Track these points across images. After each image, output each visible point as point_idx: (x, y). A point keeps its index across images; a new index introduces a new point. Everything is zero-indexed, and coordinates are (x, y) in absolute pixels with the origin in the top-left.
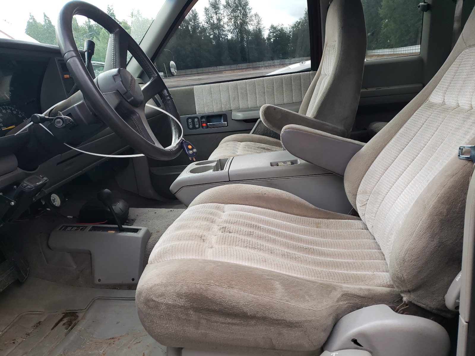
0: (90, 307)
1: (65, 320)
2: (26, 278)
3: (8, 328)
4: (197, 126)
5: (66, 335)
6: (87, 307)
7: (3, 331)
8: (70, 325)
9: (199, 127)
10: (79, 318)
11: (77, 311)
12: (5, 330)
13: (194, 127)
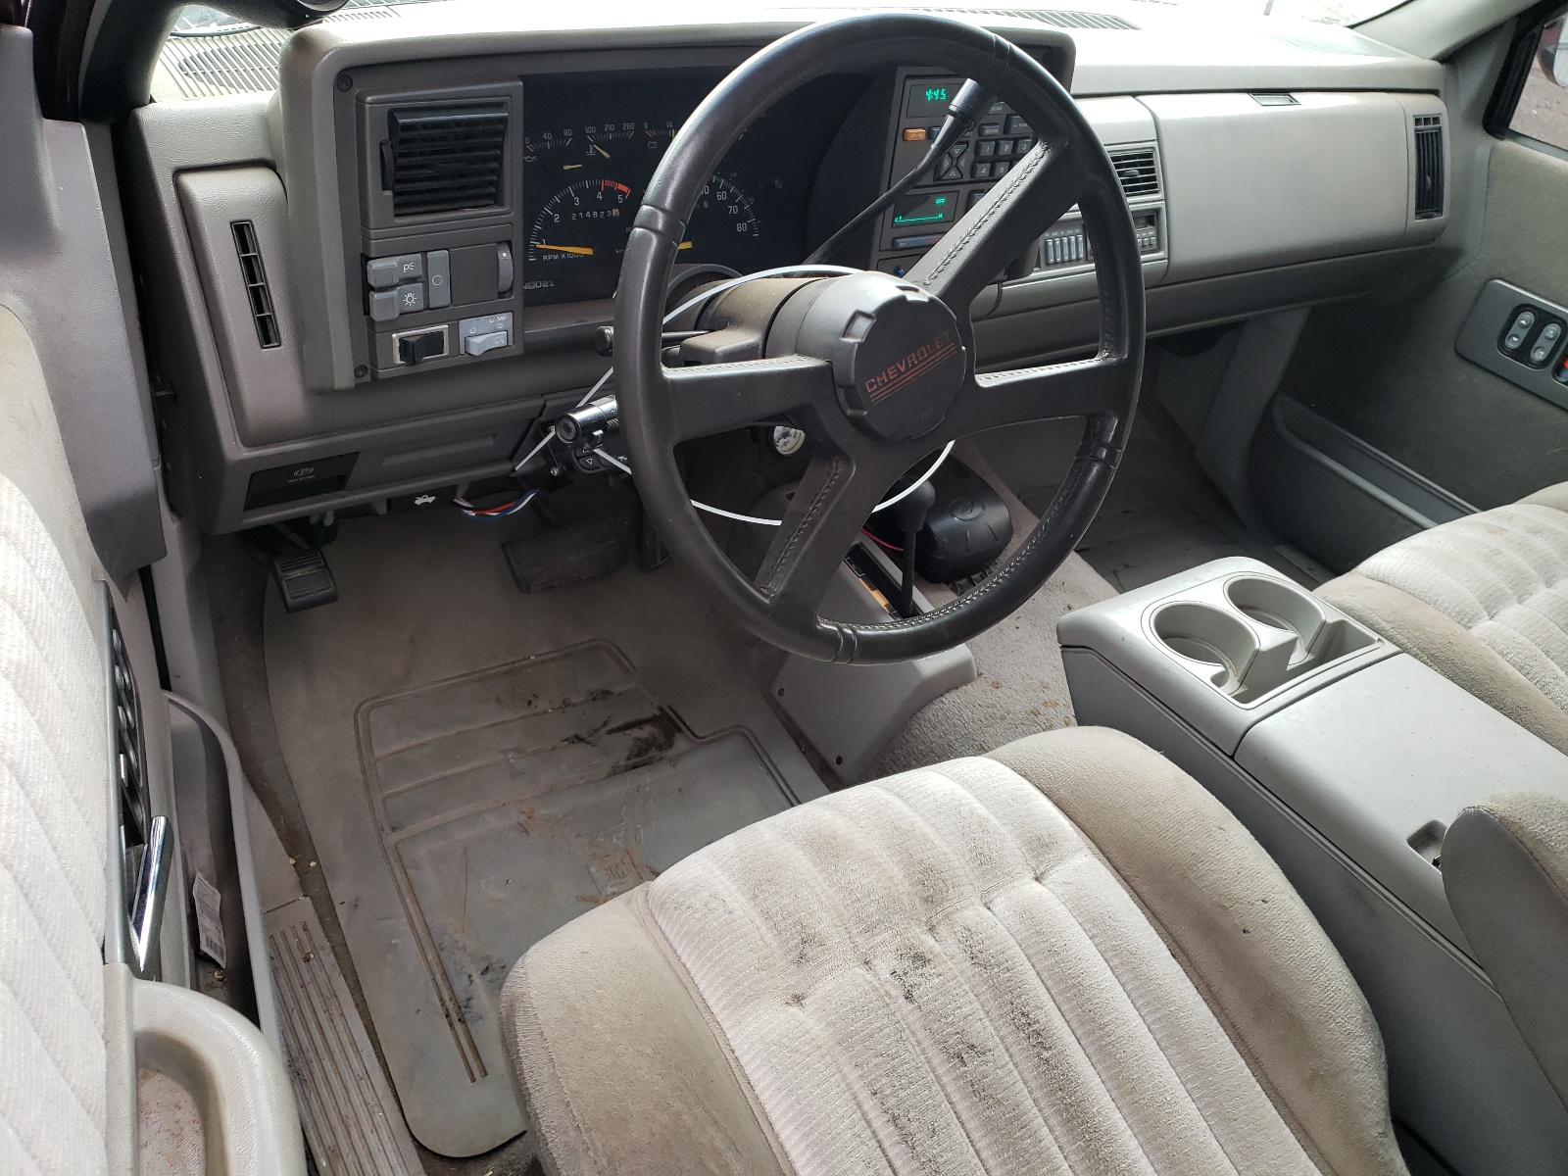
0: (714, 741)
1: (646, 732)
2: (659, 563)
3: (553, 655)
4: (1539, 355)
5: (615, 771)
6: (710, 735)
7: (539, 655)
8: (638, 755)
9: (1544, 363)
10: (670, 753)
11: (684, 728)
12: (547, 657)
13: (1523, 353)
